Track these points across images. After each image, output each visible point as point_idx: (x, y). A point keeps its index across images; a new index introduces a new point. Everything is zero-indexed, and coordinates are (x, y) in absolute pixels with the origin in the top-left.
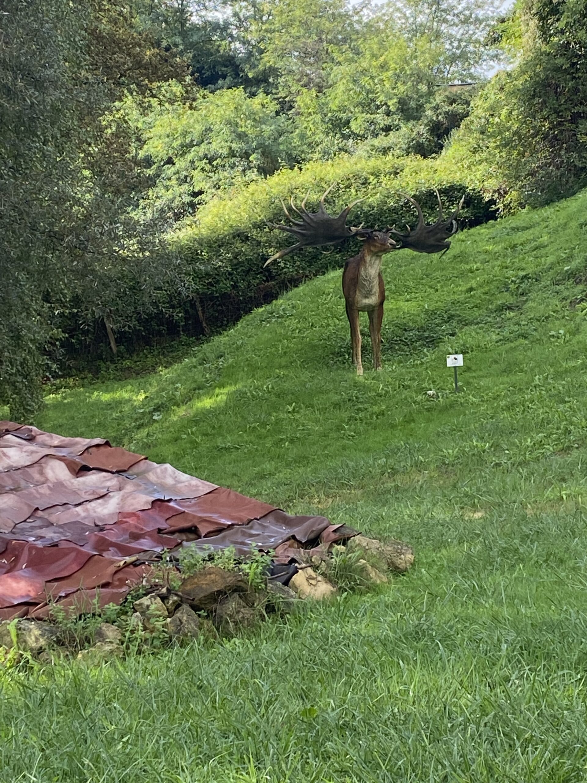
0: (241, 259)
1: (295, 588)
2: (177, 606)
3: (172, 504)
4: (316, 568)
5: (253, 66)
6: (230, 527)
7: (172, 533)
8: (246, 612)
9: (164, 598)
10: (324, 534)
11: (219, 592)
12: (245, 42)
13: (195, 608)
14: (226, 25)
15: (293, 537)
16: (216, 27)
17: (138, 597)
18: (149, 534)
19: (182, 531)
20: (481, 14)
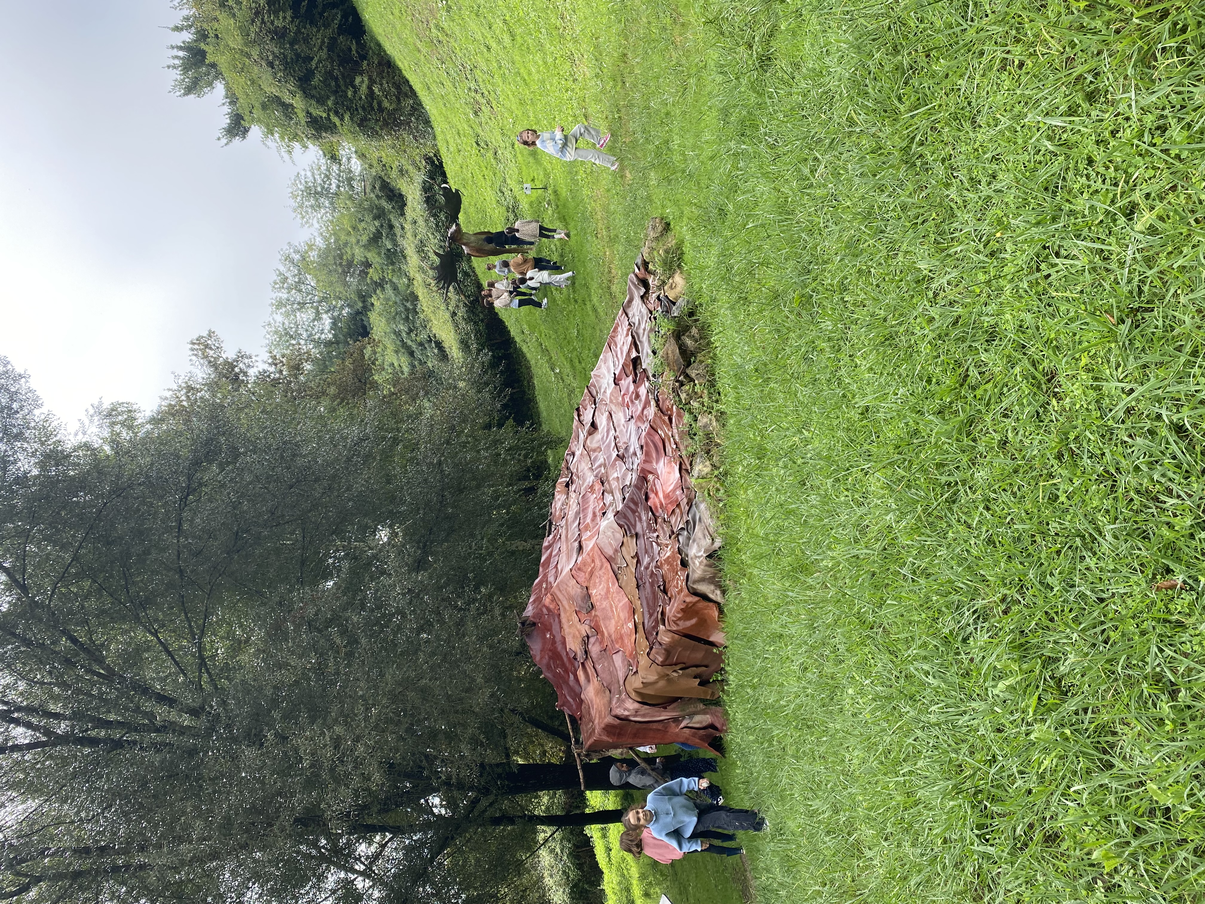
0: (465, 316)
1: (677, 298)
2: (687, 376)
3: (617, 373)
4: (664, 283)
5: (355, 302)
6: (633, 337)
7: (636, 375)
8: (694, 331)
9: (682, 384)
10: (640, 276)
11: (680, 348)
12: (342, 308)
13: (689, 364)
14: (333, 318)
15: (642, 297)
16: (334, 325)
17: (680, 401)
18: (637, 387)
19: (635, 368)
20: (323, 168)
